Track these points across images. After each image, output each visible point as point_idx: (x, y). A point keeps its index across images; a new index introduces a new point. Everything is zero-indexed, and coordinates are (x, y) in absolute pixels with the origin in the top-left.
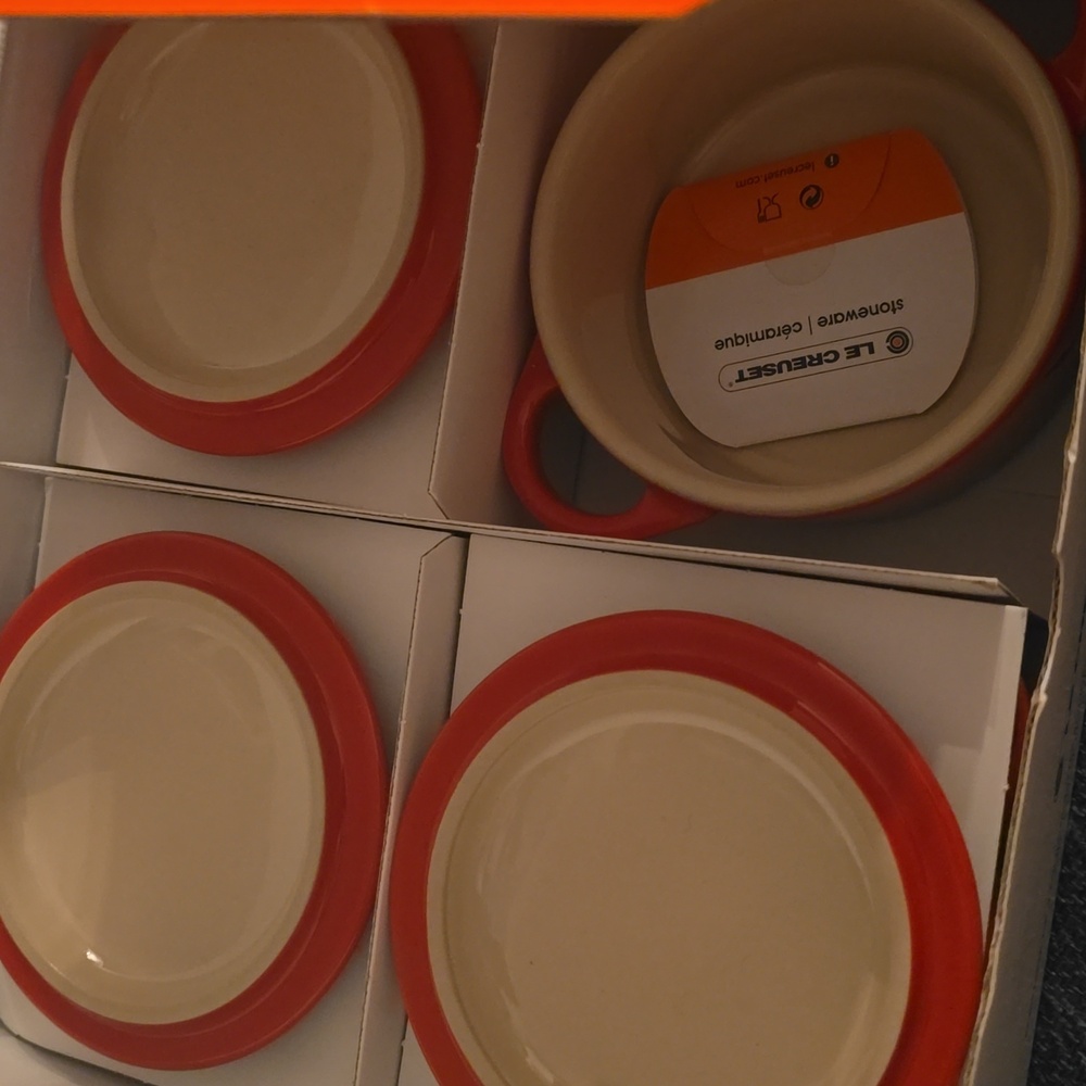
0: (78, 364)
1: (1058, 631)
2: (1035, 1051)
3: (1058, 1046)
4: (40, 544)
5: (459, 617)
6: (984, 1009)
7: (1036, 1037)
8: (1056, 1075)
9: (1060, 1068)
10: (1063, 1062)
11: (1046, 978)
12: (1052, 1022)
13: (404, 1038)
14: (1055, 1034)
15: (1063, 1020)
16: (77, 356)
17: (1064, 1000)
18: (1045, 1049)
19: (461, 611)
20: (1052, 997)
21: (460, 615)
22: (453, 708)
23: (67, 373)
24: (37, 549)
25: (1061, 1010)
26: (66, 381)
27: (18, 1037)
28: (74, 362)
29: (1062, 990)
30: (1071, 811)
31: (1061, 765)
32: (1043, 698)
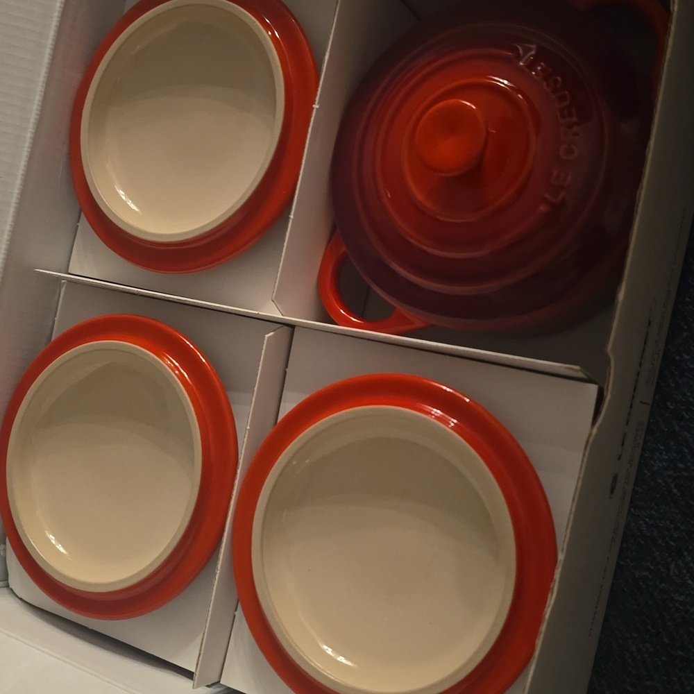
0: (85, 218)
1: (609, 396)
3: (613, 647)
4: (56, 318)
5: (285, 373)
6: (550, 601)
13: (235, 611)
14: (612, 640)
16: (85, 213)
18: (605, 648)
19: (287, 370)
20: (611, 619)
22: (280, 418)
23: (78, 222)
24: (54, 321)
25: (615, 626)
26: (78, 226)
30: (629, 511)
31: (615, 478)
32: (595, 431)
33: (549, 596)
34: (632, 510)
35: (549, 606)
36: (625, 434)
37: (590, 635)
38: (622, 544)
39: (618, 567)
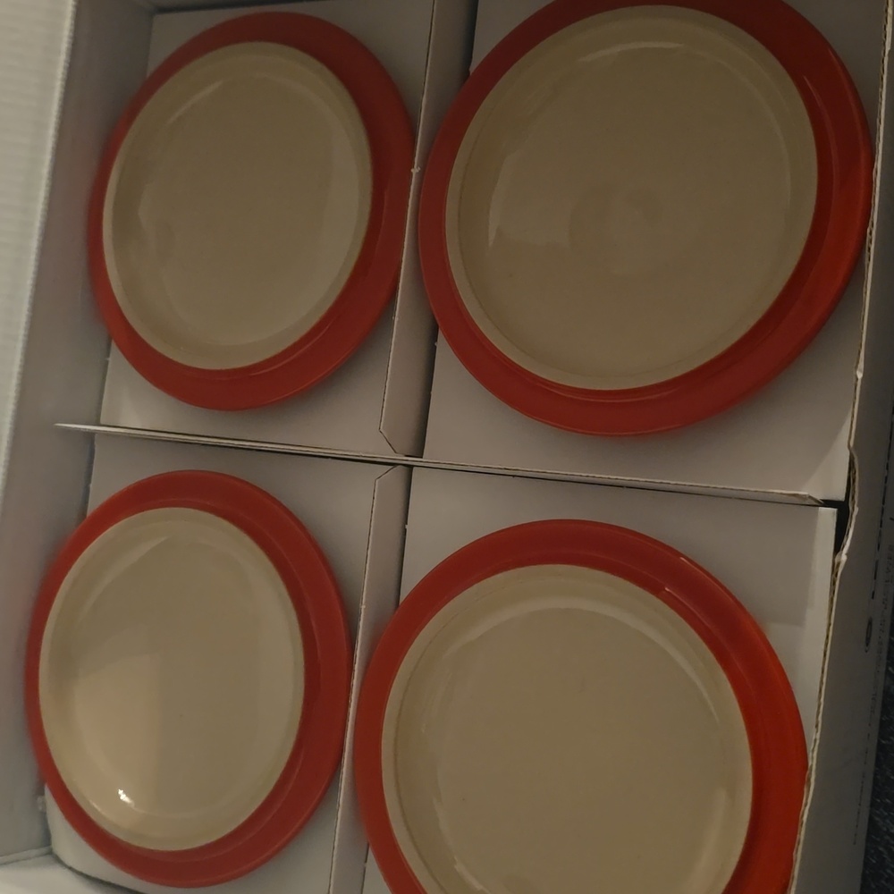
0: (117, 348)
1: (856, 509)
2: (866, 864)
3: (884, 858)
4: (91, 485)
5: (405, 531)
6: (807, 799)
7: (867, 852)
8: (883, 882)
9: (886, 876)
10: (889, 871)
11: (873, 805)
12: (878, 839)
13: (366, 861)
14: (881, 849)
15: (887, 837)
16: (116, 341)
17: (888, 821)
18: (874, 861)
19: (407, 527)
20: (877, 819)
21: (406, 530)
22: (401, 599)
23: (108, 355)
24: (88, 490)
25: (885, 829)
26: (108, 362)
27: (70, 868)
28: (114, 346)
29: (886, 814)
30: (887, 670)
31: (870, 623)
32: (844, 558)
33: (805, 790)
34: (890, 669)
35: (806, 805)
36: (877, 562)
37: (855, 843)
38: (882, 716)
39: (880, 747)
